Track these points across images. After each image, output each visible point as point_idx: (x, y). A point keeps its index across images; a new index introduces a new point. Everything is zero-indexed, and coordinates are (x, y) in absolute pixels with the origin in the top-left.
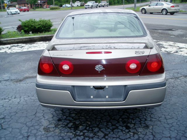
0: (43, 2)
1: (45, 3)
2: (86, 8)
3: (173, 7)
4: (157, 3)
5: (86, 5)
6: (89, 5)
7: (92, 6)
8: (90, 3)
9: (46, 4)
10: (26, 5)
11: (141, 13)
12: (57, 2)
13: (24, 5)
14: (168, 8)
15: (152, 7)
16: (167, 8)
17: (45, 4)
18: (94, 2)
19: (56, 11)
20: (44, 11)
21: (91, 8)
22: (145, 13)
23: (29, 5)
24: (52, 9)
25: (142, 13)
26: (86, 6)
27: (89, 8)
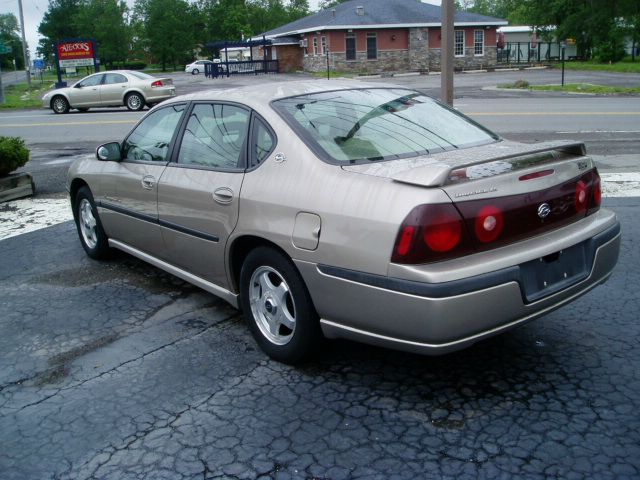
3: (159, 83)
4: (105, 75)
11: (53, 111)
14: (145, 90)
15: (87, 89)
16: (140, 88)
22: (66, 112)
25: (57, 113)
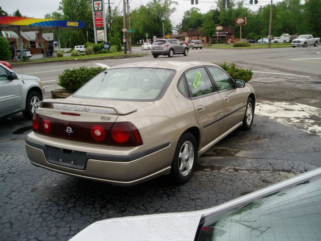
0: (227, 33)
1: (230, 35)
2: (294, 47)
5: (294, 40)
6: (299, 42)
7: (306, 43)
8: (302, 37)
9: (233, 36)
10: (200, 37)
12: (253, 33)
13: (197, 37)
17: (230, 38)
18: (311, 35)
19: (242, 49)
20: (223, 49)
21: (304, 47)
23: (204, 38)
24: (237, 46)
26: (295, 42)
27: (299, 46)
